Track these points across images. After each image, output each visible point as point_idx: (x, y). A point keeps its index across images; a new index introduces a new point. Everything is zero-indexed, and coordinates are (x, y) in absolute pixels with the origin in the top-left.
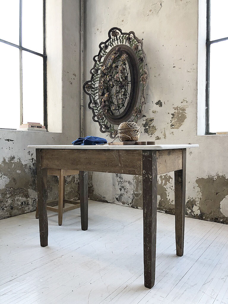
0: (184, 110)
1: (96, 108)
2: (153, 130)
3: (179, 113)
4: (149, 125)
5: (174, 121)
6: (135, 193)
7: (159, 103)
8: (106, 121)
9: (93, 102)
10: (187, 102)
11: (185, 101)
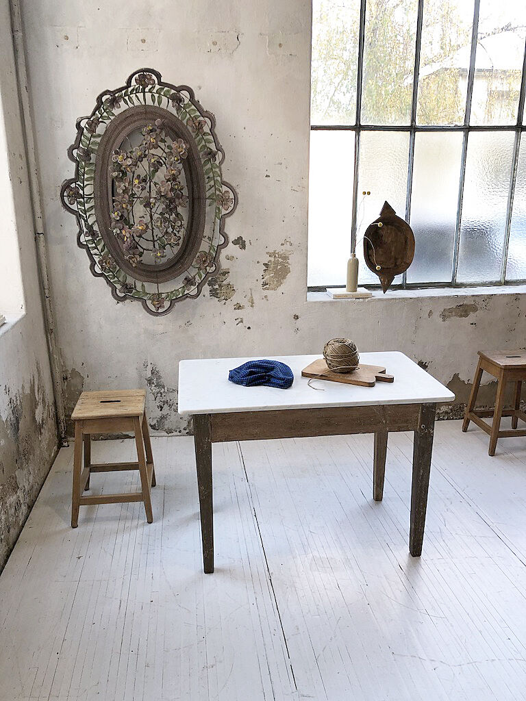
0: (285, 258)
1: (94, 245)
2: (228, 291)
3: (276, 263)
4: (219, 283)
5: (267, 277)
7: (240, 242)
8: (123, 273)
9: (85, 230)
10: (291, 245)
11: (288, 243)
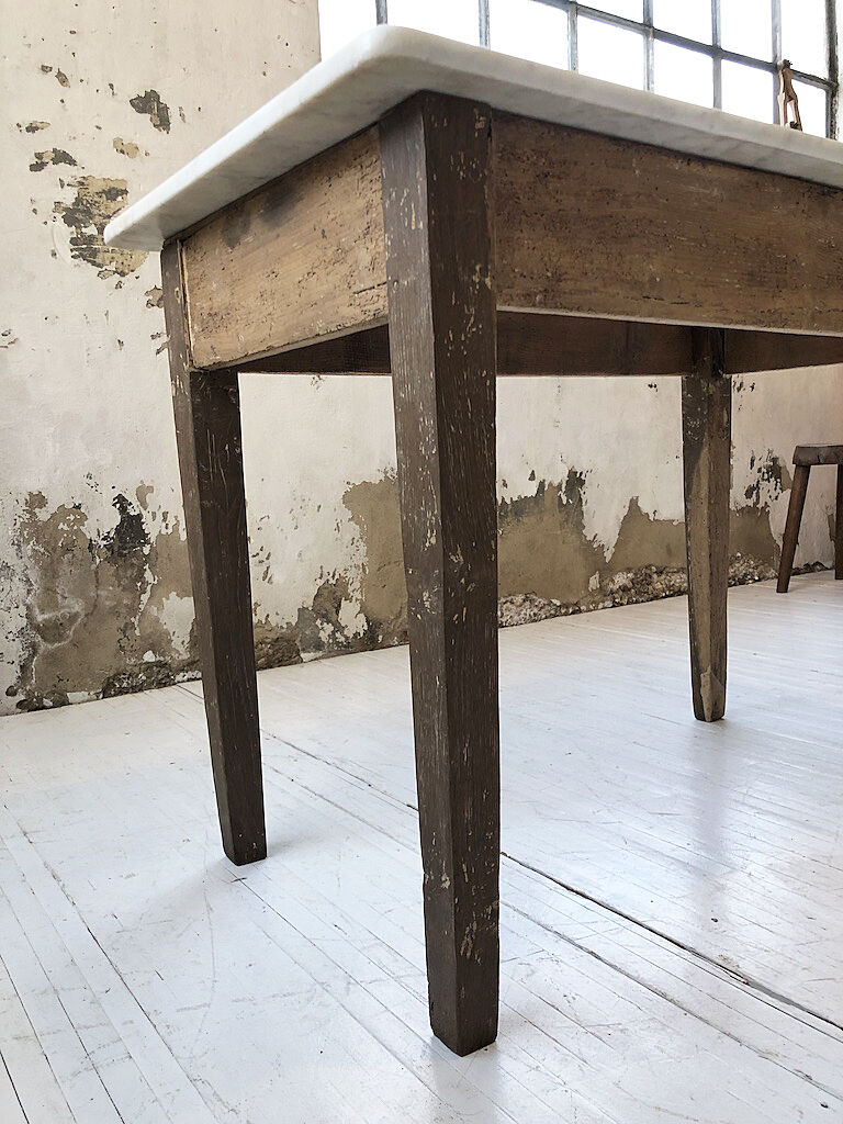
4: (97, 219)
6: (40, 618)
7: (153, 107)
